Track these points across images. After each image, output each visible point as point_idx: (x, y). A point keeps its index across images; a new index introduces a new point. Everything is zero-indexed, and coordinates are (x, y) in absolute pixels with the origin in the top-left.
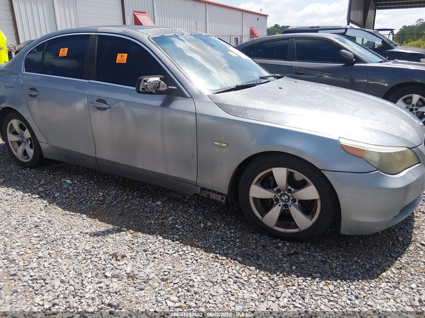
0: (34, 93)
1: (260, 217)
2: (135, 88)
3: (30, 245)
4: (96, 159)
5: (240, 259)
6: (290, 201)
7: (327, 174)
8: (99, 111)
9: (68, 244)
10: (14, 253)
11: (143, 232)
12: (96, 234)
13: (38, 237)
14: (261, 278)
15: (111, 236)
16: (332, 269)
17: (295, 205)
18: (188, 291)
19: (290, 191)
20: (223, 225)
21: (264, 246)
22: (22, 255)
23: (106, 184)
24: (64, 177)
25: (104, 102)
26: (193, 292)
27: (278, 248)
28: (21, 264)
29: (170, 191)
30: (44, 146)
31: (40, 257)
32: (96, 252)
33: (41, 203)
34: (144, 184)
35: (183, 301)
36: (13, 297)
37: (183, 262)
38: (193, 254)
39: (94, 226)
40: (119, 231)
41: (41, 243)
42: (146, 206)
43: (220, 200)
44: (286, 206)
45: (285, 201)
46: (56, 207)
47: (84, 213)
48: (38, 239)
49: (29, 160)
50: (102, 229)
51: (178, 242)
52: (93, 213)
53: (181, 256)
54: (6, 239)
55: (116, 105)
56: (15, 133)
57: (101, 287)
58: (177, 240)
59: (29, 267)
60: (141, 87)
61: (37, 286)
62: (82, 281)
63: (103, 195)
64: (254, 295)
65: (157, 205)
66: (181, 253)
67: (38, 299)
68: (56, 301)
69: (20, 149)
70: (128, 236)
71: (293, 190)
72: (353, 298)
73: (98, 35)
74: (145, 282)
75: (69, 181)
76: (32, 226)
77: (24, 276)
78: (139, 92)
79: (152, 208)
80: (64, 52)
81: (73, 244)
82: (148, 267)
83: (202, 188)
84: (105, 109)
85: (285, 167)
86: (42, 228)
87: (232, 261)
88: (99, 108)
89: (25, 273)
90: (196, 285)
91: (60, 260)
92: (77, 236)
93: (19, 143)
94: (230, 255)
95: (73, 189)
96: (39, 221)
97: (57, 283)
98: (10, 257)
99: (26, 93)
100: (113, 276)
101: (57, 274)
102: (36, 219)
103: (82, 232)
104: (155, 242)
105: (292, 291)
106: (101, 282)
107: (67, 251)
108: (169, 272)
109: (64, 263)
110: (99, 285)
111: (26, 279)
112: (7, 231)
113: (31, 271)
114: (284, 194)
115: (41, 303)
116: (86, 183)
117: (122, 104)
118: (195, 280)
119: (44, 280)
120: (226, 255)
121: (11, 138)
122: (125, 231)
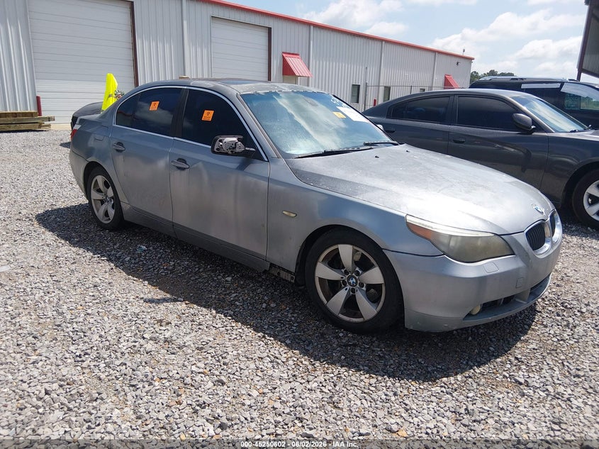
0: (121, 148)
1: (325, 301)
2: (210, 147)
3: (83, 303)
4: (173, 224)
5: (288, 342)
6: (358, 286)
7: (388, 254)
8: (179, 171)
9: (119, 306)
10: (65, 307)
11: (198, 305)
12: (151, 301)
13: (93, 296)
14: (302, 362)
15: (165, 304)
16: (386, 366)
17: (361, 290)
18: (219, 361)
19: (358, 274)
20: (288, 308)
21: (323, 335)
22: (71, 310)
23: (182, 254)
24: (141, 243)
25: (184, 161)
26: (222, 363)
27: (338, 337)
28: (68, 317)
29: (247, 268)
30: (125, 206)
31: (88, 314)
32: (144, 316)
33: (107, 266)
34: (223, 259)
35: (208, 369)
36: (52, 343)
37: (227, 336)
38: (240, 330)
39: (152, 293)
40: (175, 300)
41: (94, 302)
42: (214, 280)
43: (289, 280)
44: (353, 291)
45: (353, 286)
46: (122, 271)
47: (147, 280)
48: (93, 298)
49: (109, 222)
50: (159, 297)
51: (230, 318)
52: (156, 281)
53: (227, 330)
54: (62, 294)
55: (195, 165)
56: (99, 191)
57: (135, 346)
58: (230, 316)
59: (74, 320)
60: (216, 147)
61: (75, 337)
62: (120, 338)
63: (174, 265)
64: (285, 376)
65: (226, 281)
66: (228, 328)
67: (72, 348)
68: (89, 351)
69: (102, 209)
70: (181, 306)
71: (360, 272)
72: (391, 394)
73: (190, 90)
74: (179, 348)
75: (144, 248)
76: (91, 285)
77: (68, 327)
78: (214, 152)
79: (219, 283)
80: (154, 106)
81: (124, 306)
82: (189, 336)
83: (271, 264)
84: (184, 169)
85: (351, 244)
86: (100, 289)
87: (279, 343)
88: (179, 168)
89: (69, 325)
90: (229, 357)
91: (106, 318)
92: (131, 300)
93: (102, 202)
94: (279, 337)
95: (145, 256)
96: (99, 282)
97: (96, 337)
98: (60, 310)
99: (114, 147)
100: (151, 339)
101: (98, 330)
102: (97, 279)
103: (137, 297)
104: (206, 315)
105: (327, 378)
106: (136, 342)
107: (116, 312)
108: (207, 343)
109: (108, 322)
110: (134, 344)
111: (68, 330)
112: (65, 288)
113: (75, 324)
114: (351, 277)
115: (74, 351)
116: (162, 251)
117: (200, 164)
118: (230, 353)
119: (84, 333)
120: (275, 337)
121: (95, 195)
122: (181, 301)
